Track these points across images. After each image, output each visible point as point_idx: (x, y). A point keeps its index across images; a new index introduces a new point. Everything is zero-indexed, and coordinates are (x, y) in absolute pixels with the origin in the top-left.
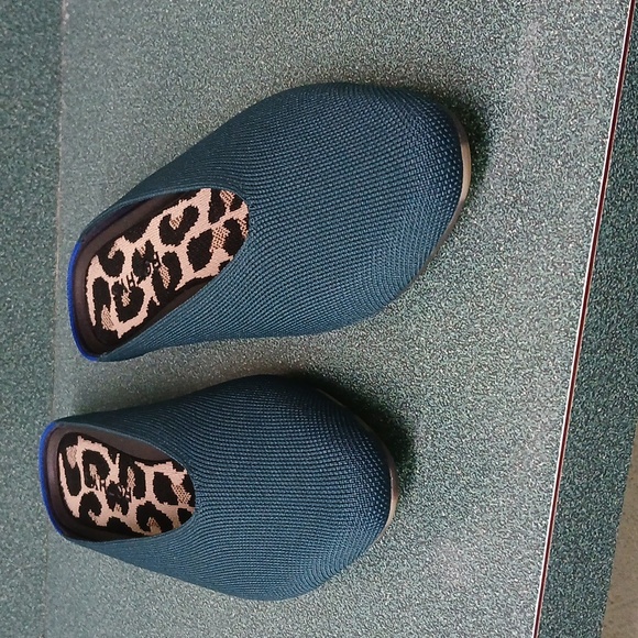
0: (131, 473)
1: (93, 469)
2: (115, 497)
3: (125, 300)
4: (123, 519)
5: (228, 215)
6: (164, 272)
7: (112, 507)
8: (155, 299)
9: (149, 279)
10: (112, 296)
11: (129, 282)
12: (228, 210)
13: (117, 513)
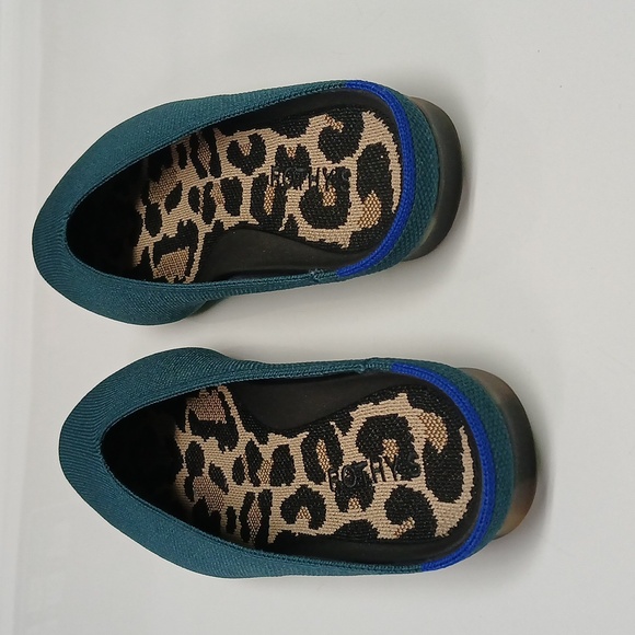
0: (268, 207)
1: (329, 199)
2: (295, 166)
3: (391, 447)
4: (283, 140)
5: (257, 491)
6: (324, 462)
7: (301, 150)
8: (338, 431)
9: (347, 461)
10: (420, 461)
11: (381, 470)
12: (257, 495)
13: (291, 144)
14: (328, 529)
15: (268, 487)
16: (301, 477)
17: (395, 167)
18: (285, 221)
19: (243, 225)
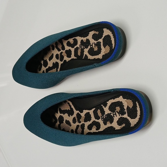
14: (101, 129)
15: (83, 123)
16: (93, 119)
17: (113, 39)
18: (84, 56)
19: (73, 59)
